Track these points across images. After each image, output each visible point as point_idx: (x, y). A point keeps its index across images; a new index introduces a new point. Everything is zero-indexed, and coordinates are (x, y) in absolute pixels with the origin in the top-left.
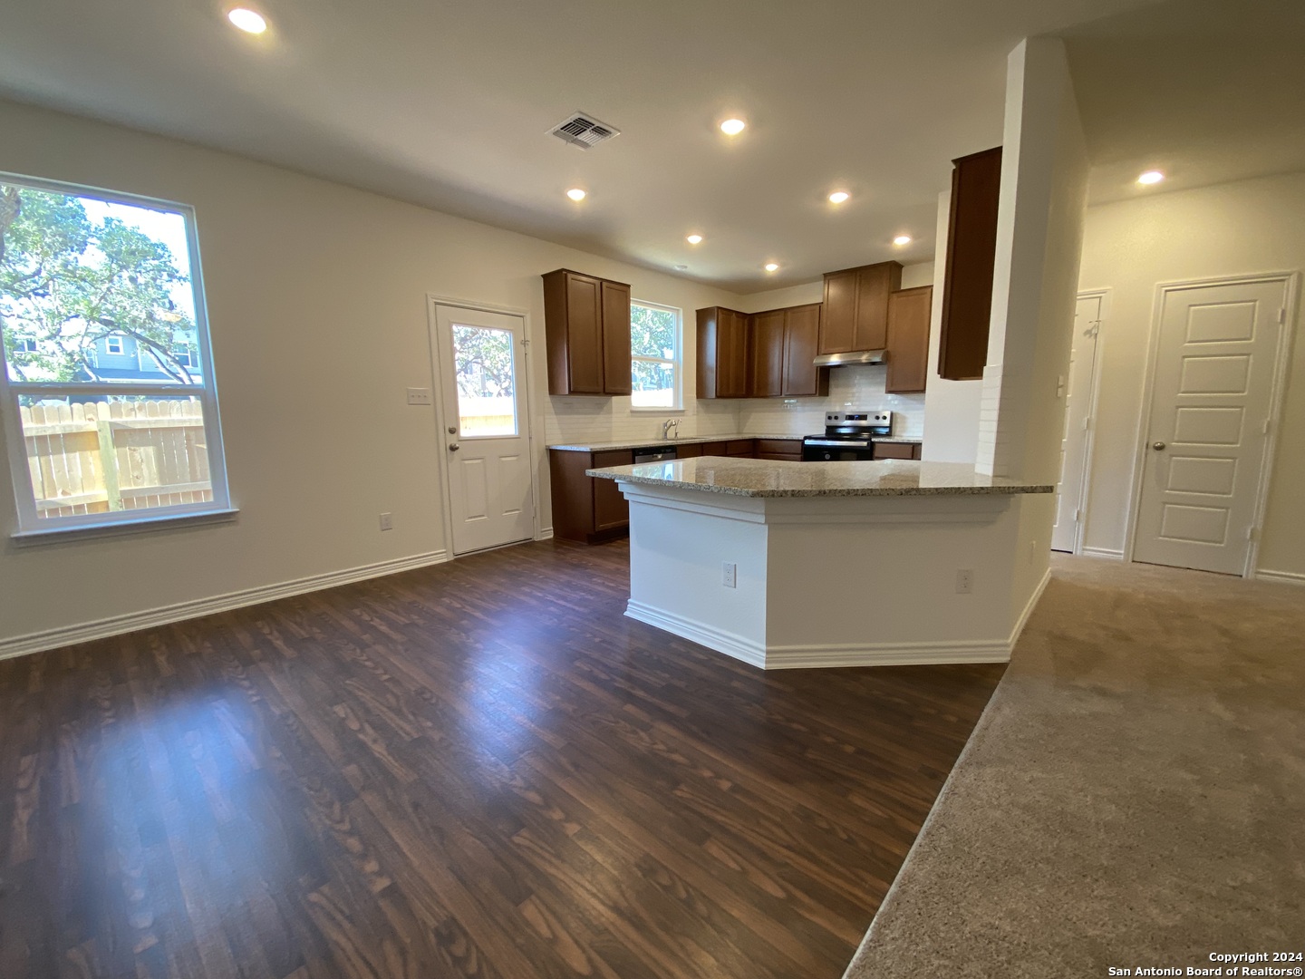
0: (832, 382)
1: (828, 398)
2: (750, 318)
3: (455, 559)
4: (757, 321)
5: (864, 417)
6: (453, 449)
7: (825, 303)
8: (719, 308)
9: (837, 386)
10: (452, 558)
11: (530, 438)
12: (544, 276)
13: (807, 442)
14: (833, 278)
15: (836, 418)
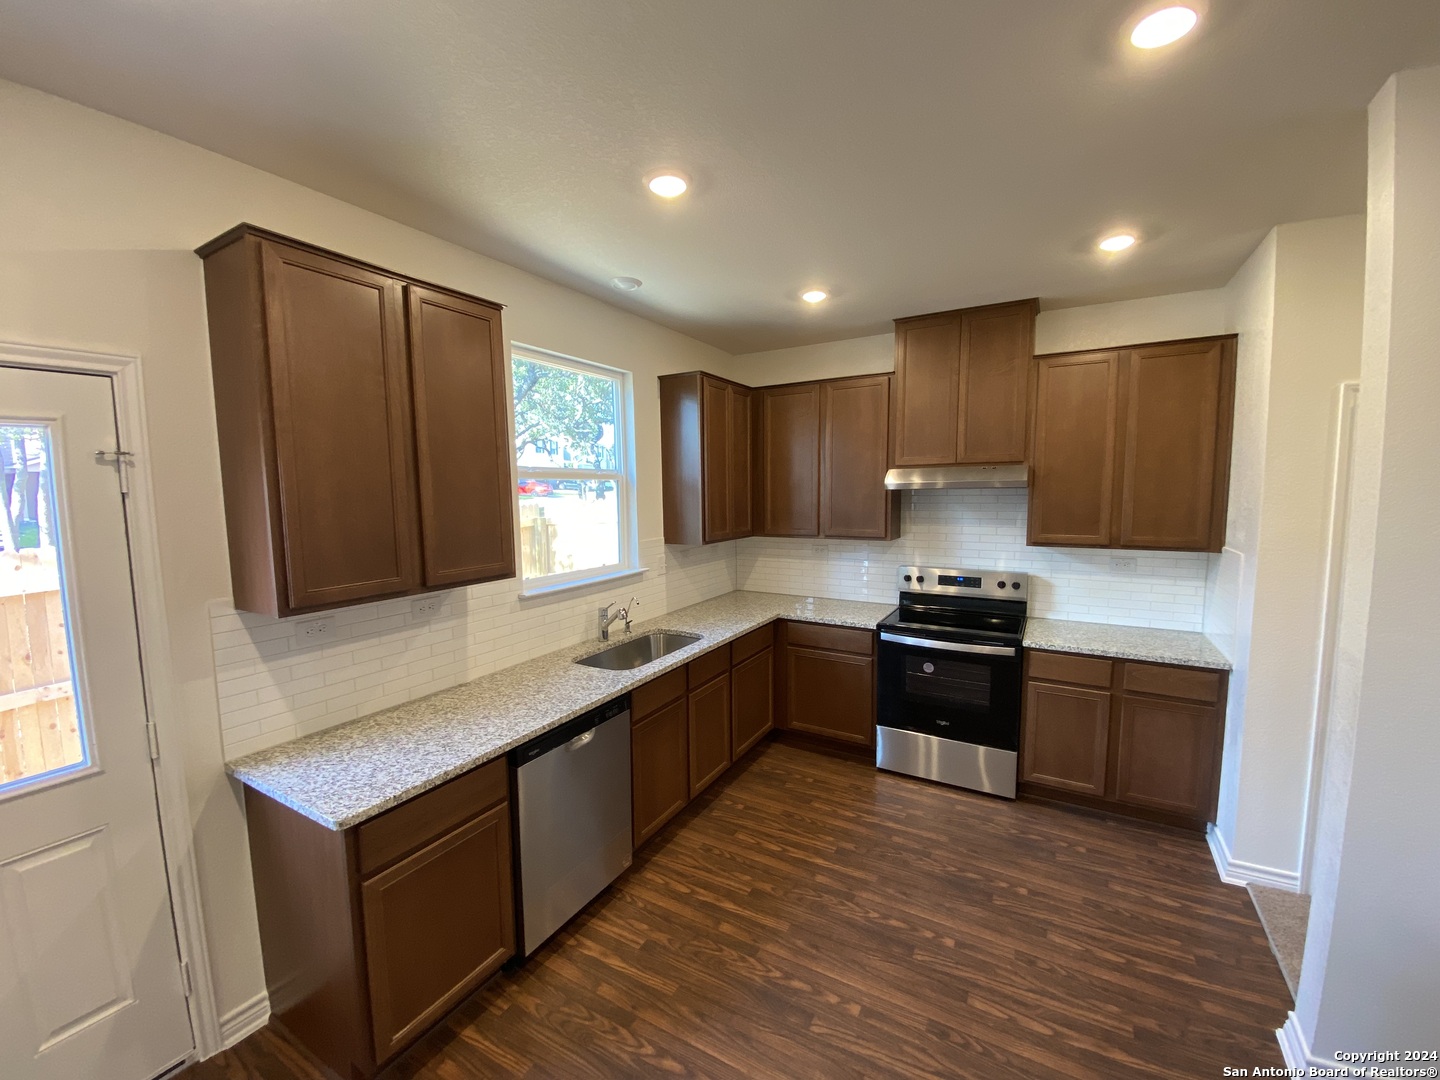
0: (905, 514)
1: (899, 540)
2: (756, 398)
4: (769, 401)
5: (974, 582)
7: (900, 375)
8: (704, 374)
9: (916, 520)
13: (884, 636)
14: (913, 327)
15: (920, 579)
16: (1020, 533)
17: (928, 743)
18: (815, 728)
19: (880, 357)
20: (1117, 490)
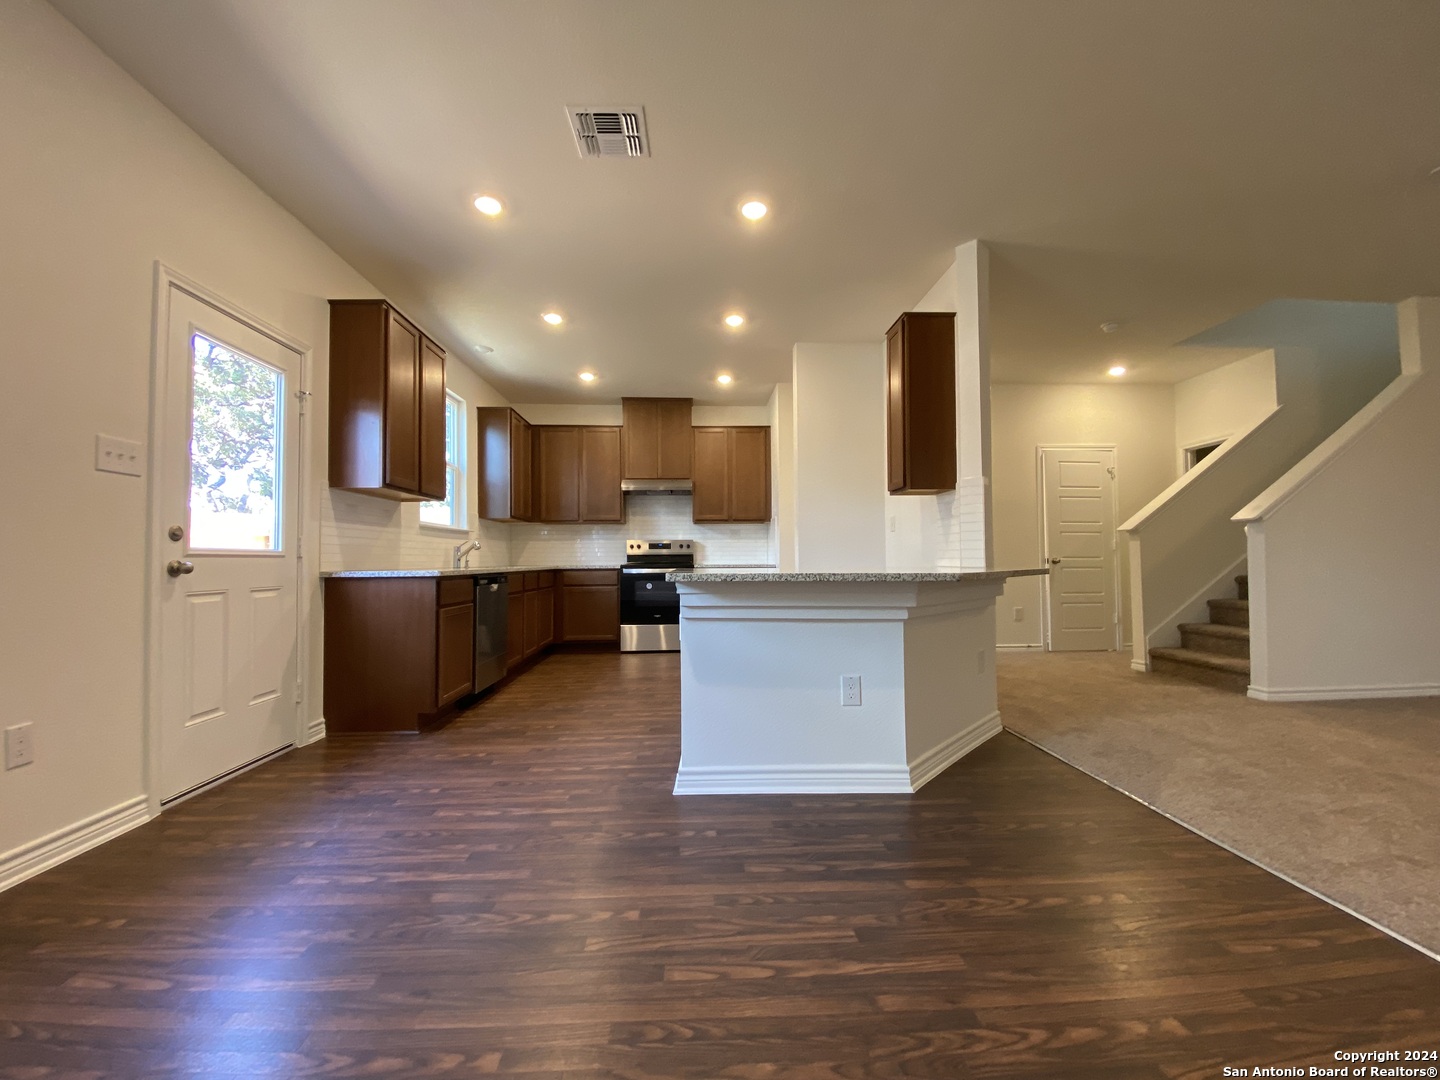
0: (630, 511)
1: (626, 526)
2: (535, 431)
3: (164, 813)
4: (543, 435)
5: (667, 546)
6: (174, 571)
7: (626, 428)
8: (512, 410)
9: (634, 514)
10: (157, 812)
11: (300, 558)
12: (332, 302)
13: (625, 571)
14: (632, 403)
15: (639, 547)
16: (688, 519)
17: (631, 629)
18: (581, 637)
19: (612, 418)
20: (730, 494)
